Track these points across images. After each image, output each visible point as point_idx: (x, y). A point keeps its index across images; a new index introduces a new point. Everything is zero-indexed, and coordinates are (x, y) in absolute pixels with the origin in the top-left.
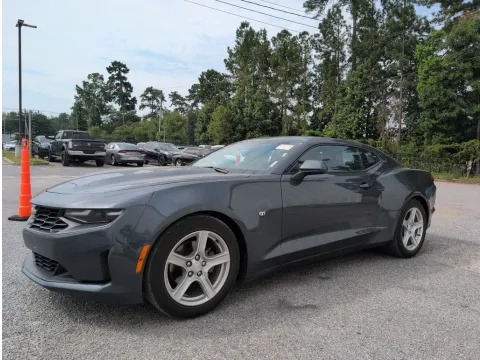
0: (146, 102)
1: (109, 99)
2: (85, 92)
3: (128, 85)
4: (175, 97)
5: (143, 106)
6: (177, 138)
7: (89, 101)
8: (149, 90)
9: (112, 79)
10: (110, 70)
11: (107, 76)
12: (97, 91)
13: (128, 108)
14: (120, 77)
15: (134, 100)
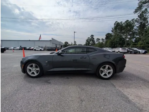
1: (90, 41)
2: (87, 41)
3: (94, 38)
4: (102, 39)
6: (101, 47)
8: (98, 39)
9: (91, 38)
10: (91, 36)
11: (90, 37)
12: (89, 40)
15: (95, 41)
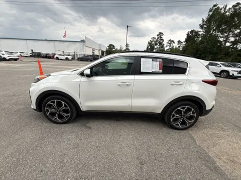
0: (168, 45)
1: (156, 44)
2: (150, 44)
3: (163, 40)
4: (179, 42)
5: (167, 46)
7: (150, 46)
8: (170, 40)
9: (158, 38)
10: (158, 35)
11: (156, 37)
12: (153, 43)
13: (161, 47)
14: (161, 37)
15: (164, 44)
